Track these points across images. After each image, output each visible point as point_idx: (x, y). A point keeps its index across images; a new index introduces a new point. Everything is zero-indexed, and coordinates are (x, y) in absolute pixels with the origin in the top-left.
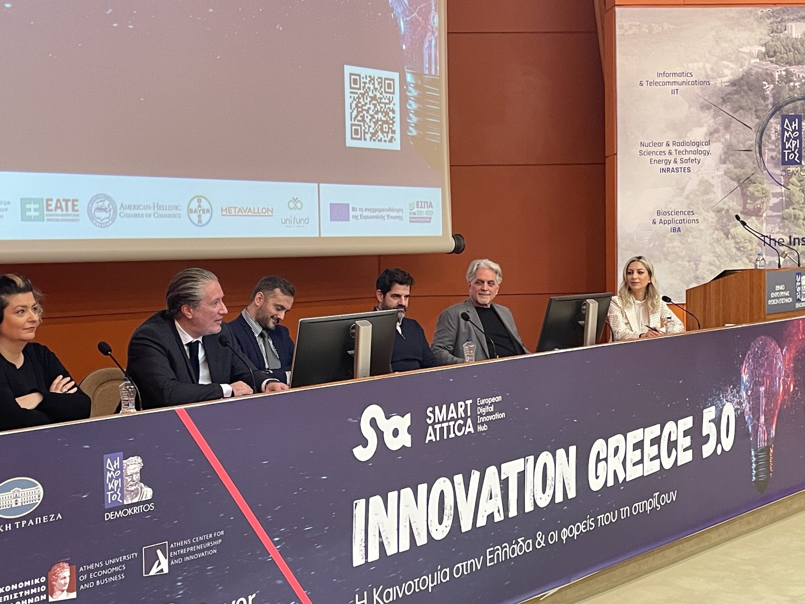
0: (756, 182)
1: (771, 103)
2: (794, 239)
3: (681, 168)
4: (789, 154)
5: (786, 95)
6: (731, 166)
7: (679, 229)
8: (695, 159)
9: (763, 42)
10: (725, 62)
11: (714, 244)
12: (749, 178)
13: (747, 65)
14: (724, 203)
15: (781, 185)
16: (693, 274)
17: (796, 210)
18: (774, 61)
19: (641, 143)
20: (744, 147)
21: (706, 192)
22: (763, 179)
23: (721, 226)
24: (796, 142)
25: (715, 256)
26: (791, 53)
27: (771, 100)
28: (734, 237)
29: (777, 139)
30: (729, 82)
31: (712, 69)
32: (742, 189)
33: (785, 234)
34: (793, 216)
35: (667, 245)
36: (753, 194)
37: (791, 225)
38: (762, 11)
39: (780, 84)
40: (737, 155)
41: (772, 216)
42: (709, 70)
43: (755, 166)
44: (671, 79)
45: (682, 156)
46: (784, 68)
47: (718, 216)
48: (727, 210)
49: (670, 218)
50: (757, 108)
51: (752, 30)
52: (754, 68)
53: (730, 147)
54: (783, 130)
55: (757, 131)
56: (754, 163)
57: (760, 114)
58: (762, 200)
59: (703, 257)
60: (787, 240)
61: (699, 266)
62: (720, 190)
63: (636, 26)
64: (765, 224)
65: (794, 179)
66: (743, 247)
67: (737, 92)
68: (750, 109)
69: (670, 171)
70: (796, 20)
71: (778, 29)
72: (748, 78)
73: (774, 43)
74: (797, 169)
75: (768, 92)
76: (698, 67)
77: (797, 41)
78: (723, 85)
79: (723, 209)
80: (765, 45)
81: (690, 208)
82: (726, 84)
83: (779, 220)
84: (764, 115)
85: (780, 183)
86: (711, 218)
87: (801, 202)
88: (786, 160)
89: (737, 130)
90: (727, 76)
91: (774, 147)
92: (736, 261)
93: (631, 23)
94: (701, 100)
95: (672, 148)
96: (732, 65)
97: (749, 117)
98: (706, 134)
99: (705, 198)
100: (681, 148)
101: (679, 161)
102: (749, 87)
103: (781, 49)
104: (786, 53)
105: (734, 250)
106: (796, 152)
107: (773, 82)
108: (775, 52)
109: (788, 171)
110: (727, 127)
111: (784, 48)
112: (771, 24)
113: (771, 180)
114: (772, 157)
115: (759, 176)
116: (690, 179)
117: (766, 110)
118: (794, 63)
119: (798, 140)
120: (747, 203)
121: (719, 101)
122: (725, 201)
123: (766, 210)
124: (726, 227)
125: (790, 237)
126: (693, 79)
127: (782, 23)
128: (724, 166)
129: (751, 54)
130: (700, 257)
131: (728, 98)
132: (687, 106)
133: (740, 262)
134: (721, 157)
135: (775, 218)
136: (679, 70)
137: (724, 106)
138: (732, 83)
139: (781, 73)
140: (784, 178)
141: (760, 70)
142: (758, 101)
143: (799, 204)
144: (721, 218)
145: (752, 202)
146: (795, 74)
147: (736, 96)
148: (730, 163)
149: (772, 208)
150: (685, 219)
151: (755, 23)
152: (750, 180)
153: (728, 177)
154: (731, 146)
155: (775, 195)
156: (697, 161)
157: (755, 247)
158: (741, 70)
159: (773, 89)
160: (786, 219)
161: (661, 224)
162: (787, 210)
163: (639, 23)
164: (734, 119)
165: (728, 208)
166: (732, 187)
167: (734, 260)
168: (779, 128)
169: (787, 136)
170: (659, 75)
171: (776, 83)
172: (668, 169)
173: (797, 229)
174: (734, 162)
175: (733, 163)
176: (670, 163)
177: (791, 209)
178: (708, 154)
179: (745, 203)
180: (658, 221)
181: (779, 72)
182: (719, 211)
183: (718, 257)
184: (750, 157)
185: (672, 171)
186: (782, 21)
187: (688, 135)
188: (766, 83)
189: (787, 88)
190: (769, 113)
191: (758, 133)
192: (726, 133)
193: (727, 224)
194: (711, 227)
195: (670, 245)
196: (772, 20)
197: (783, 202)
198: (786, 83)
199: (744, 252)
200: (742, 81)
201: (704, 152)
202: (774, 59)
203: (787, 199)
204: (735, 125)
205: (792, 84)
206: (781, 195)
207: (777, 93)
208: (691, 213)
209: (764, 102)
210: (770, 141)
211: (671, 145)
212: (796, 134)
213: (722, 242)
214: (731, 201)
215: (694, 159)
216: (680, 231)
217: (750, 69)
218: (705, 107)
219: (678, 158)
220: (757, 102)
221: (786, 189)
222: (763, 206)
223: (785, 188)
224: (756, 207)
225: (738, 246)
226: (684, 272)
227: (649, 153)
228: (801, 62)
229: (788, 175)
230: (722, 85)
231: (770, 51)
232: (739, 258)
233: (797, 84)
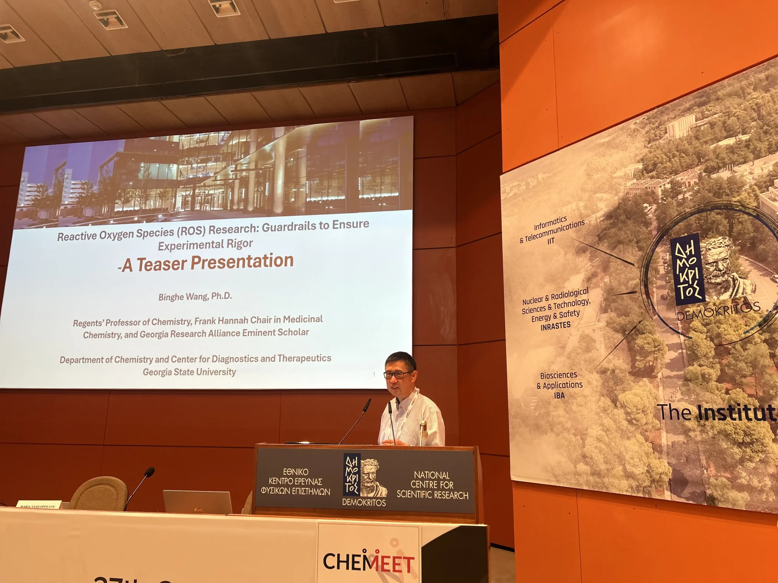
0: (645, 332)
1: (655, 227)
2: (706, 410)
3: (561, 323)
4: (685, 289)
5: (674, 213)
6: (613, 314)
7: (563, 396)
8: (575, 311)
9: (638, 158)
10: (599, 195)
11: (601, 414)
12: (636, 326)
13: (623, 190)
14: (609, 362)
15: (679, 333)
16: (580, 452)
17: (705, 367)
18: (655, 176)
19: (523, 301)
20: (627, 289)
21: (588, 350)
22: (653, 326)
23: (607, 390)
24: (693, 271)
25: (603, 430)
26: (676, 158)
27: (655, 224)
28: (623, 406)
29: (667, 273)
30: (604, 215)
31: (586, 207)
32: (629, 342)
33: (691, 403)
34: (700, 377)
35: (552, 413)
36: (642, 348)
37: (698, 389)
38: (636, 123)
39: (665, 201)
40: (620, 301)
41: (669, 377)
42: (582, 208)
43: (642, 310)
44: (546, 229)
45: (561, 310)
46: (668, 180)
47: (602, 379)
48: (612, 370)
49: (552, 381)
50: (638, 238)
51: (626, 149)
52: (631, 192)
53: (610, 291)
54: (674, 259)
55: (641, 266)
56: (640, 307)
57: (642, 244)
58: (655, 355)
59: (589, 430)
60: (695, 410)
61: (586, 442)
62: (603, 346)
63: (515, 186)
64: (661, 388)
65: (696, 323)
66: (635, 419)
67: (613, 225)
68: (630, 241)
69: (551, 328)
70: (679, 115)
71: (656, 136)
72: (625, 205)
73: (652, 155)
74: (699, 308)
75: (651, 215)
76: (572, 209)
77: (682, 142)
78: (599, 220)
79: (609, 370)
80: (642, 160)
81: (572, 369)
82: (601, 219)
83: (680, 383)
84: (647, 244)
85: (677, 330)
86: (596, 381)
87: (710, 355)
88: (682, 298)
89: (617, 269)
90: (601, 209)
91: (664, 283)
92: (628, 438)
93: (511, 185)
94: (577, 243)
95: (551, 302)
96: (605, 196)
97: (630, 251)
98: (583, 281)
99: (587, 356)
100: (560, 301)
101: (558, 315)
102: (626, 215)
103: (662, 158)
104: (670, 161)
105: (625, 423)
106: (695, 286)
107: (655, 201)
108: (655, 165)
109: (686, 312)
110: (605, 268)
111: (666, 155)
112: (646, 133)
113: (664, 328)
114: (662, 297)
115: (647, 323)
116: (571, 335)
117: (649, 238)
118: (681, 170)
119: (696, 269)
120: (636, 360)
121: (595, 241)
122: (609, 359)
123: (661, 368)
124: (613, 392)
125: (699, 407)
126: (567, 223)
127: (660, 127)
128: (605, 315)
129: (626, 177)
130: (587, 430)
131: (605, 234)
132: (563, 253)
133: (633, 440)
134: (601, 306)
135: (675, 380)
136: (553, 218)
137: (601, 245)
138: (607, 216)
139: (665, 188)
140: (681, 323)
141: (638, 192)
142: (640, 229)
143: (708, 358)
144: (606, 381)
145: (643, 358)
146: (684, 183)
147: (613, 230)
148: (612, 312)
149: (671, 366)
150: (568, 382)
151: (628, 140)
152: (638, 330)
153: (611, 328)
154: (612, 289)
155: (672, 347)
156: (576, 312)
157: (651, 420)
158: (616, 198)
159: (656, 210)
160: (690, 381)
161: (545, 388)
162: (691, 368)
163: (518, 183)
164: (612, 257)
165: (613, 368)
166: (616, 341)
167: (625, 436)
168: (668, 257)
169: (679, 265)
170: (536, 228)
171: (660, 201)
172: (549, 326)
173: (708, 395)
174: (616, 309)
175: (615, 311)
176: (550, 319)
177: (696, 365)
178: (587, 303)
179: (634, 361)
180: (542, 385)
181: (663, 187)
182: (603, 372)
183: (607, 430)
184: (635, 300)
185: (552, 328)
186: (660, 124)
187: (566, 285)
188: (647, 205)
189: (675, 204)
190: (654, 240)
191: (643, 269)
192: (605, 276)
193: (614, 388)
194: (596, 392)
195: (555, 413)
196: (647, 129)
197: (683, 357)
198: (672, 198)
199: (638, 427)
200: (619, 211)
201: (583, 302)
202: (654, 173)
203: (689, 353)
204: (615, 264)
205: (680, 197)
206: (680, 347)
207: (661, 216)
208: (574, 376)
209: (647, 228)
210: (658, 276)
211: (550, 299)
212: (693, 260)
213: (609, 411)
214: (616, 358)
215: (573, 311)
216: (564, 397)
217: (627, 194)
218: (581, 251)
219: (558, 311)
220: (639, 231)
221: (686, 338)
222: (656, 364)
223: (685, 336)
224: (648, 364)
225: (629, 418)
226: (570, 448)
227: (531, 311)
228: (690, 165)
229: (688, 319)
230: (597, 222)
231: (649, 165)
232: (631, 434)
233: (687, 195)
